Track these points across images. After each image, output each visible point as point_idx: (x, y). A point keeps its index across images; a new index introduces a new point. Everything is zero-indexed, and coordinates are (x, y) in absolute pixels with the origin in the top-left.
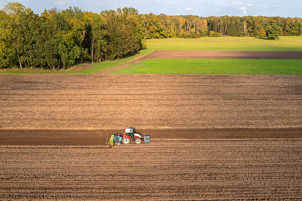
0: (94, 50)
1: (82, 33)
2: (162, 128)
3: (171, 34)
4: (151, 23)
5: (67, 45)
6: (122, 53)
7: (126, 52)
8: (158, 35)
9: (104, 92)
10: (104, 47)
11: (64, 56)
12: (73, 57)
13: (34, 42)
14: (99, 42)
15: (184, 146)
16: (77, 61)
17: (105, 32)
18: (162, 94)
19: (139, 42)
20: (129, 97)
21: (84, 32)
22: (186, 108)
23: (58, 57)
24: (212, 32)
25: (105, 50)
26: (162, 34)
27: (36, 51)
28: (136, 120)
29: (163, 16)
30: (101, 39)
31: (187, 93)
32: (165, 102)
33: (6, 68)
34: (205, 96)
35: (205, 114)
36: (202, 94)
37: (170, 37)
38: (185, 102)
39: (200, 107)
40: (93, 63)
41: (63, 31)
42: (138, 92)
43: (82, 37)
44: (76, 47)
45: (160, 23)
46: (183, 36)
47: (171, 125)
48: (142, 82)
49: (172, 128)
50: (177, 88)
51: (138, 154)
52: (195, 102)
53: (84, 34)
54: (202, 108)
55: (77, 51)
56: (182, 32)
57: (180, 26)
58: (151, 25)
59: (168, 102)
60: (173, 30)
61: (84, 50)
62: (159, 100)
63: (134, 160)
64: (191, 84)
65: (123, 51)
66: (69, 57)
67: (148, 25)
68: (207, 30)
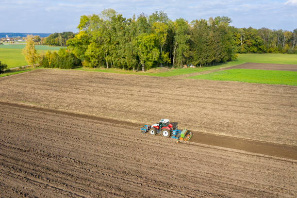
0: (175, 55)
1: (164, 36)
2: (218, 133)
3: (272, 49)
4: (249, 37)
5: (147, 48)
6: (206, 60)
7: (210, 60)
8: (255, 49)
9: (170, 92)
10: (185, 53)
11: (143, 58)
12: (152, 59)
13: (118, 43)
14: (180, 46)
15: (238, 160)
16: (156, 64)
17: (189, 37)
18: (236, 100)
19: (229, 51)
20: (193, 99)
21: (166, 35)
22: (262, 117)
23: (138, 58)
25: (186, 56)
26: (260, 49)
27: (118, 51)
28: (190, 120)
29: (265, 31)
30: (183, 44)
31: (270, 102)
32: (235, 108)
33: (96, 67)
35: (286, 128)
36: (291, 106)
37: (270, 52)
38: (263, 111)
39: (282, 119)
40: (173, 68)
41: (145, 34)
42: (206, 96)
43: (163, 41)
44: (156, 50)
45: (258, 37)
46: (287, 52)
47: (231, 133)
48: (219, 88)
49: (231, 135)
50: (258, 96)
51: (171, 156)
52: (277, 112)
53: (165, 37)
54: (286, 120)
55: (155, 54)
56: (286, 47)
57: (285, 40)
58: (248, 39)
59: (240, 109)
60: (274, 44)
61: (165, 54)
62: (228, 105)
63: (162, 162)
64: (279, 94)
65: (206, 58)
66: (148, 59)
67: (244, 39)
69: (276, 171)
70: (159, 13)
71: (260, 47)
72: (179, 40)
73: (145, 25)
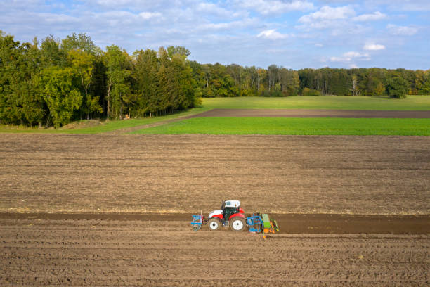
0: (110, 101)
1: (88, 72)
2: (165, 211)
3: (245, 91)
4: (216, 75)
5: (59, 89)
6: (157, 107)
7: (164, 106)
8: (225, 91)
9: (97, 156)
10: (124, 96)
11: (53, 104)
12: (70, 107)
13: (7, 83)
14: (116, 86)
16: (78, 115)
17: (128, 73)
18: (194, 160)
19: (190, 94)
20: (133, 163)
21: (90, 69)
22: (229, 179)
23: (45, 106)
24: (306, 89)
25: (126, 101)
26: (232, 91)
27: (8, 96)
28: (123, 197)
29: (235, 68)
30: (120, 83)
31: (240, 157)
32: (193, 171)
34: (269, 163)
35: (258, 191)
36: (265, 161)
37: (244, 95)
38: (230, 171)
39: (253, 178)
40: (107, 121)
41: (56, 67)
42: (154, 157)
43: (88, 79)
44: (75, 92)
45: (228, 75)
46: (264, 95)
47: (184, 208)
48: (173, 144)
49: (183, 212)
50: (225, 151)
52: (247, 171)
53: (90, 73)
54: (258, 180)
55: (76, 98)
56: (261, 88)
57: (259, 80)
58: (215, 78)
59: (199, 171)
60: (248, 85)
61: (92, 99)
62: (183, 168)
64: (251, 147)
65: (158, 104)
66: (63, 108)
67: (211, 78)
68: (298, 86)
69: (242, 255)
70: (77, 36)
71: (231, 89)
72: (114, 77)
73: (54, 54)
